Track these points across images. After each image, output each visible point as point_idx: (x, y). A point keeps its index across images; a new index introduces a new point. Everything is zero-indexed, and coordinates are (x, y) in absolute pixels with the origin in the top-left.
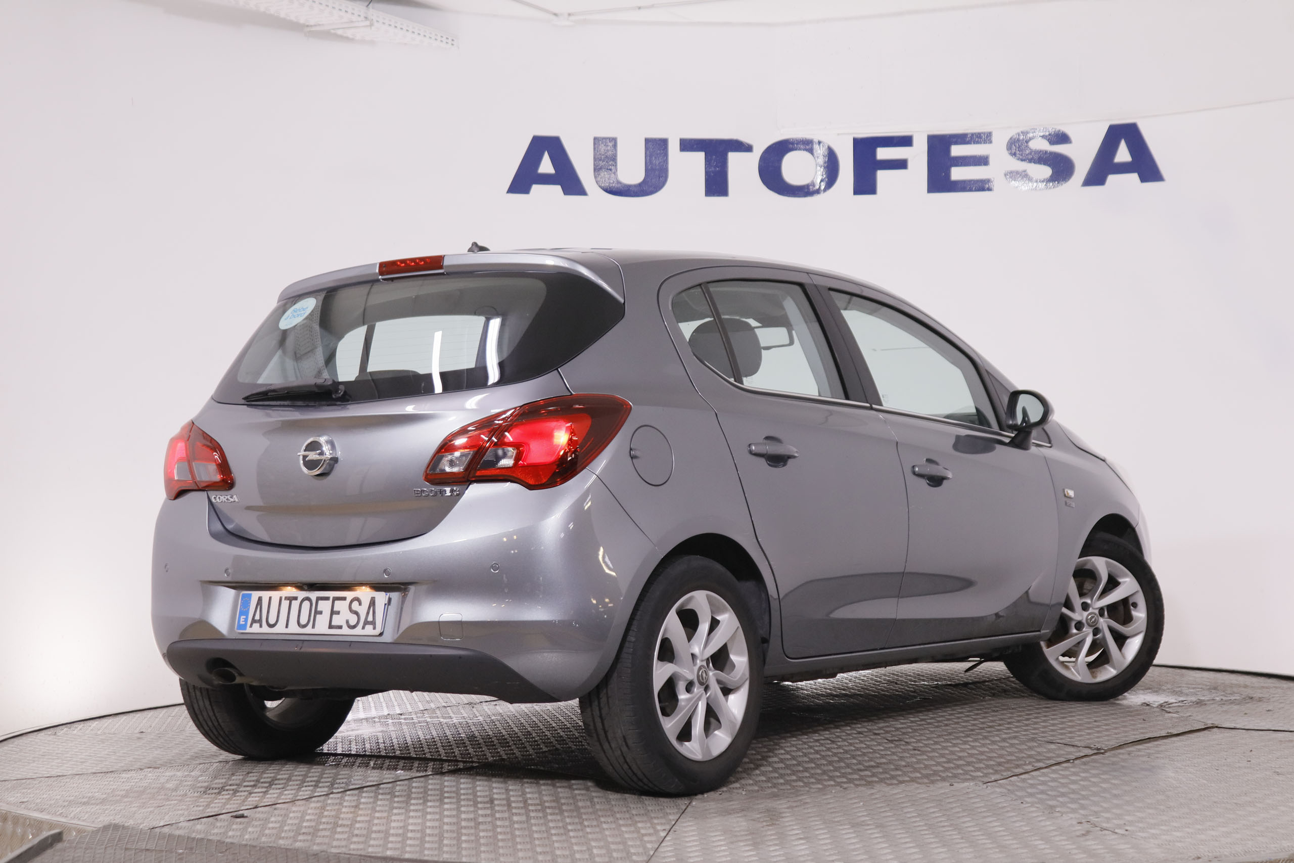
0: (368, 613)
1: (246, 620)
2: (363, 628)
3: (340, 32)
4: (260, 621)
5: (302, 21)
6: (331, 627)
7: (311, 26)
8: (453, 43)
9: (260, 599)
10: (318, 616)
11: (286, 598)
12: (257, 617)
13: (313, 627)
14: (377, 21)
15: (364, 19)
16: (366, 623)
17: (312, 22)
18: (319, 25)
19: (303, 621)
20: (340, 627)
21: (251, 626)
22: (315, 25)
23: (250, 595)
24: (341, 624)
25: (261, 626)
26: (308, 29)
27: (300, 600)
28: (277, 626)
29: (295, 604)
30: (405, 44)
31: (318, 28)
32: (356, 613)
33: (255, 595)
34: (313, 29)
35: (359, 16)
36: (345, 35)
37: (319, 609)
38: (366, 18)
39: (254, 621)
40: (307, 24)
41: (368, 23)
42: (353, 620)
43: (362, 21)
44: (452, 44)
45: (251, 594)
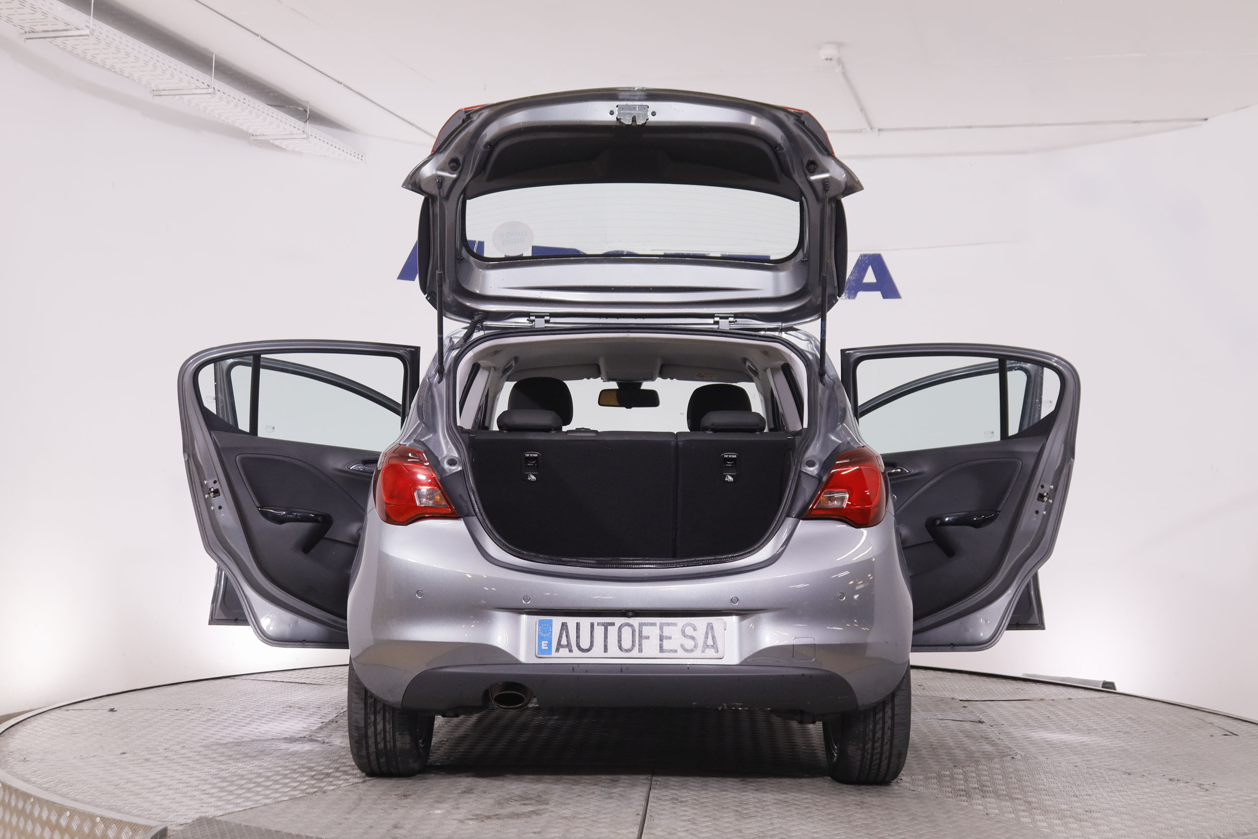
0: (706, 637)
1: (550, 645)
2: (703, 651)
3: (277, 143)
4: (569, 645)
5: (250, 131)
6: (662, 650)
7: (256, 135)
8: (362, 158)
9: (564, 626)
10: (644, 642)
11: (598, 624)
12: (564, 641)
13: (640, 650)
14: (311, 135)
15: (302, 132)
16: (706, 646)
17: (258, 133)
18: (263, 135)
19: (627, 643)
20: (676, 651)
21: (557, 650)
22: (259, 135)
23: (551, 622)
24: (676, 648)
25: (571, 651)
26: (253, 138)
27: (617, 625)
28: (594, 648)
29: (613, 631)
30: (325, 156)
31: (262, 138)
32: (693, 638)
33: (557, 622)
34: (258, 138)
35: (299, 129)
36: (280, 145)
37: (644, 634)
38: (303, 132)
39: (559, 646)
40: (254, 134)
41: (305, 136)
42: (689, 644)
43: (300, 134)
44: (362, 160)
45: (552, 620)
